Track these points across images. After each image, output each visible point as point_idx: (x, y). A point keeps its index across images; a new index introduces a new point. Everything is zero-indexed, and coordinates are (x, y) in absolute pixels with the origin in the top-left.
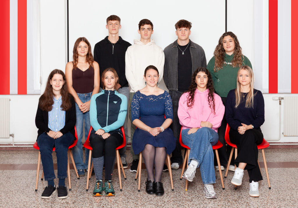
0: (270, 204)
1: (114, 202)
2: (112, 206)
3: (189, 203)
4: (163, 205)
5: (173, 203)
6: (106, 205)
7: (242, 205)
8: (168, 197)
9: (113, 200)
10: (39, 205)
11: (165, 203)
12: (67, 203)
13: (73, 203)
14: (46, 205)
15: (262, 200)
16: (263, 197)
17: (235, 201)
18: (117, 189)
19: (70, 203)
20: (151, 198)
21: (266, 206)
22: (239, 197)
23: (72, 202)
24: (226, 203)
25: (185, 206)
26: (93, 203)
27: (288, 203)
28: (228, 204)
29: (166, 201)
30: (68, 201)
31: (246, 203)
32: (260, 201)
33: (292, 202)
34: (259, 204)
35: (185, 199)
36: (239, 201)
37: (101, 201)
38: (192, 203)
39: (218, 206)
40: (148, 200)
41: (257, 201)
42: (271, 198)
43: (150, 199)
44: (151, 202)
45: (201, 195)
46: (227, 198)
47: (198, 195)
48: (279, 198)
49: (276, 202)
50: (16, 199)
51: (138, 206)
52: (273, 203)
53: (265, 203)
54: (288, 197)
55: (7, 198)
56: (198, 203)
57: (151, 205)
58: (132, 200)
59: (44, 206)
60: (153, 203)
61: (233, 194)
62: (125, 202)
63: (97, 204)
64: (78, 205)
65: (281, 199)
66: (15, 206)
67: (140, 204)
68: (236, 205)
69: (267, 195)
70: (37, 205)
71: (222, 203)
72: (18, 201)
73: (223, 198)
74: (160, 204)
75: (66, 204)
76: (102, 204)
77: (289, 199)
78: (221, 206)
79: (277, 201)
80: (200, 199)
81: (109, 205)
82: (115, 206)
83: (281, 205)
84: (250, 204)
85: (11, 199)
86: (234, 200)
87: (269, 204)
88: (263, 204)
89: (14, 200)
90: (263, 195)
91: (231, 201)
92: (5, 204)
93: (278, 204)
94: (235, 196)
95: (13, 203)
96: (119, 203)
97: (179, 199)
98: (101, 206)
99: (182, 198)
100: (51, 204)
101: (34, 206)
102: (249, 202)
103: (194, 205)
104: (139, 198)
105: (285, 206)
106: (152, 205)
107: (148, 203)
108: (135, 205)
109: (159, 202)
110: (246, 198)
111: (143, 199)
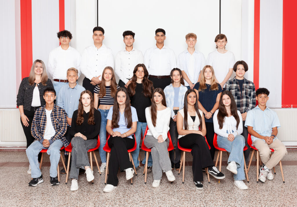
1: (136, 191)
2: (134, 195)
3: (193, 192)
4: (173, 194)
5: (181, 193)
6: (130, 194)
7: (235, 194)
8: (177, 188)
9: (134, 190)
11: (175, 193)
12: (99, 192)
14: (83, 194)
15: (250, 190)
16: (251, 188)
17: (229, 191)
19: (101, 192)
20: (164, 188)
21: (253, 195)
24: (222, 193)
25: (191, 195)
27: (270, 193)
28: (224, 193)
29: (176, 191)
30: (99, 191)
33: (273, 192)
35: (190, 189)
36: (232, 191)
38: (196, 192)
39: (216, 195)
40: (162, 190)
42: (257, 189)
43: (163, 190)
44: (164, 192)
46: (223, 189)
48: (263, 189)
49: (261, 193)
50: (59, 189)
51: (154, 194)
52: (259, 193)
54: (270, 188)
56: (200, 193)
58: (149, 190)
59: (82, 195)
60: (166, 192)
61: (227, 186)
62: (144, 191)
63: (123, 193)
65: (265, 190)
67: (156, 194)
68: (230, 194)
71: (219, 193)
73: (220, 189)
74: (171, 193)
75: (98, 193)
76: (126, 193)
77: (271, 190)
78: (218, 195)
79: (261, 191)
81: (132, 194)
82: (136, 194)
83: (265, 195)
85: (55, 189)
87: (255, 194)
88: (251, 194)
89: (58, 190)
90: (250, 187)
91: (225, 191)
92: (51, 193)
94: (228, 187)
96: (140, 192)
97: (186, 190)
99: (188, 189)
102: (239, 192)
103: (198, 194)
106: (165, 194)
107: (162, 192)
108: (152, 194)
111: (158, 189)
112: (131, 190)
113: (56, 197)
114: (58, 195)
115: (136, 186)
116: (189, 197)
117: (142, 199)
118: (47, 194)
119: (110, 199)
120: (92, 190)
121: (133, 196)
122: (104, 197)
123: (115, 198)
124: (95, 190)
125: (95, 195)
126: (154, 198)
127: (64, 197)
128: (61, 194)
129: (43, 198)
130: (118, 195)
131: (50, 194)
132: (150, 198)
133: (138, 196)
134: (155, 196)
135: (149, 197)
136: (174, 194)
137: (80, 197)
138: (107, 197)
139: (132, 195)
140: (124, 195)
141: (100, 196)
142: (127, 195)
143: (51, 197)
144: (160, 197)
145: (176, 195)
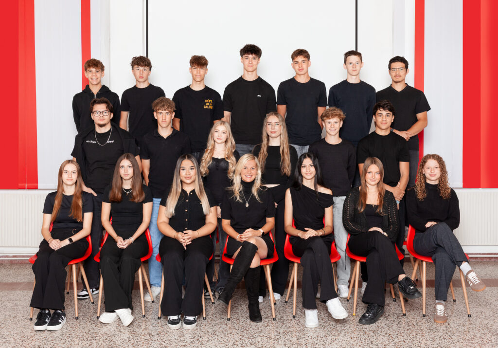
0: (421, 336)
1: (213, 333)
2: (210, 338)
5: (291, 335)
6: (202, 337)
8: (284, 326)
9: (210, 331)
10: (113, 338)
11: (280, 335)
12: (150, 334)
13: (158, 335)
14: (122, 337)
15: (409, 331)
16: (411, 327)
18: (215, 316)
19: (153, 334)
20: (261, 327)
21: (414, 339)
22: (378, 327)
23: (156, 333)
24: (362, 335)
25: (307, 338)
26: (184, 334)
27: (444, 335)
28: (365, 335)
29: (281, 331)
30: (150, 332)
31: (388, 335)
32: (406, 332)
33: (449, 333)
34: (406, 337)
36: (379, 332)
37: (195, 332)
39: (352, 338)
41: (403, 333)
42: (422, 328)
43: (260, 330)
45: (327, 324)
47: (323, 324)
48: (431, 328)
49: (427, 334)
50: (81, 328)
51: (244, 338)
52: (425, 335)
53: (413, 335)
55: (69, 328)
56: (324, 335)
57: (261, 338)
58: (236, 331)
60: (264, 335)
62: (226, 333)
63: (190, 335)
64: (164, 337)
65: (435, 330)
66: (81, 338)
67: (247, 336)
68: (375, 337)
69: (415, 324)
70: (110, 338)
71: (356, 334)
72: (84, 332)
73: (357, 329)
74: (273, 336)
75: (148, 336)
76: (197, 336)
78: (355, 339)
80: (326, 329)
81: (206, 337)
82: (214, 338)
83: (436, 338)
84: (393, 336)
85: (74, 329)
86: (371, 331)
87: (418, 336)
88: (411, 336)
89: (79, 330)
90: (410, 324)
91: (367, 332)
92: (67, 335)
93: (431, 337)
95: (78, 334)
96: (219, 334)
97: (298, 329)
98: (196, 338)
99: (302, 328)
100: (128, 336)
101: (106, 339)
102: (391, 333)
104: (244, 328)
105: (440, 339)
106: (263, 338)
107: (258, 334)
108: (241, 337)
109: (272, 333)
110: (388, 327)
111: (250, 329)
112: (204, 330)
113: (77, 343)
114: (78, 339)
115: (213, 324)
116: (304, 342)
117: (223, 345)
118: (60, 337)
119: (169, 346)
120: (137, 330)
121: (209, 341)
122: (158, 342)
123: (177, 344)
124: (142, 330)
125: (142, 339)
126: (243, 345)
127: (89, 342)
128: (85, 338)
129: (52, 344)
130: (182, 339)
131: (66, 338)
132: (238, 343)
133: (216, 340)
134: (246, 341)
135: (236, 343)
136: (278, 337)
137: (117, 343)
138: (162, 343)
139: (207, 339)
140: (192, 340)
141: (151, 341)
142: (198, 339)
143: (67, 343)
144: (255, 342)
145: (283, 339)
